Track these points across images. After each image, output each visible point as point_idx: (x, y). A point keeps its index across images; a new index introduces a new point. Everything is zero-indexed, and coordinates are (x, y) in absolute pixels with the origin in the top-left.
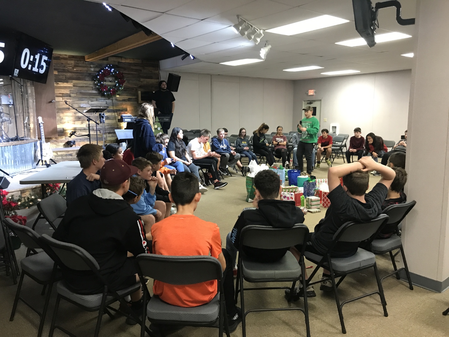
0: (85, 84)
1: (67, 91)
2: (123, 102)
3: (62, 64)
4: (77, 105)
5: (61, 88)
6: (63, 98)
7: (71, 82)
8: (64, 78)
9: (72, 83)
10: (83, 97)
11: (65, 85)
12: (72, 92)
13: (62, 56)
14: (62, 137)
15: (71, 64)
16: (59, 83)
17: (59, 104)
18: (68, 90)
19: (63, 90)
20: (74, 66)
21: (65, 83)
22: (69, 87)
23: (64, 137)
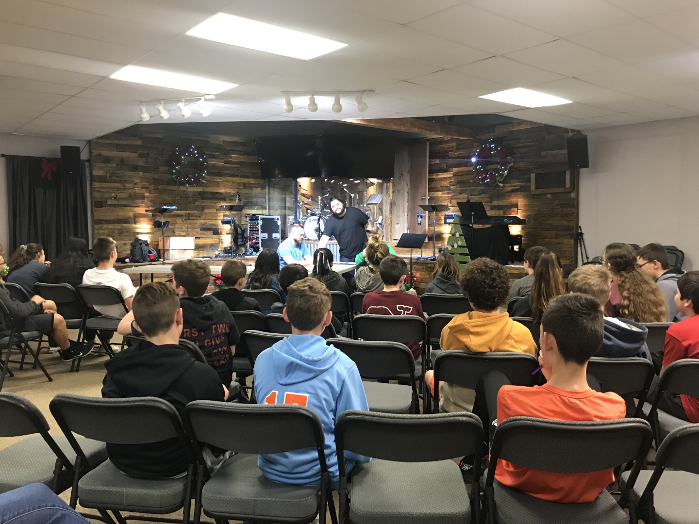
0: (466, 171)
1: (446, 183)
2: (512, 193)
3: (444, 148)
4: (455, 200)
5: (442, 179)
6: (443, 192)
7: (452, 171)
8: (445, 167)
9: (452, 173)
10: (463, 190)
11: (446, 175)
12: (451, 183)
13: (444, 139)
14: (438, 242)
15: (453, 147)
16: (440, 174)
17: (439, 201)
18: (448, 181)
19: (443, 182)
20: (456, 149)
21: (445, 173)
22: (450, 177)
23: (440, 242)
